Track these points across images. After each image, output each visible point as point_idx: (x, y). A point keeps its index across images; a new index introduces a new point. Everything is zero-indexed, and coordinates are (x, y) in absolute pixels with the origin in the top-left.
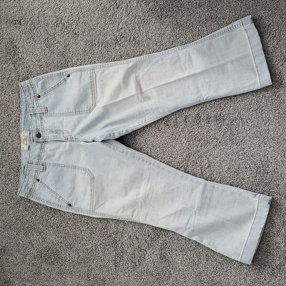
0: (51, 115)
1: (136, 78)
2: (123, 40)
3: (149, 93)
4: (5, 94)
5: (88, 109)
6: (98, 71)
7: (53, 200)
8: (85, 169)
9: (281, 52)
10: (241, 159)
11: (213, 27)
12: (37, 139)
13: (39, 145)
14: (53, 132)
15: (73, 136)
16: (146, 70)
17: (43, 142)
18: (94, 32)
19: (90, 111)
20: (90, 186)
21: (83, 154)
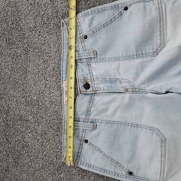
0: (102, 60)
4: (39, 36)
5: (154, 50)
7: (108, 168)
8: (152, 129)
12: (85, 90)
13: (87, 98)
14: (106, 82)
15: (136, 86)
17: (92, 94)
19: (156, 53)
20: (159, 150)
21: (148, 109)
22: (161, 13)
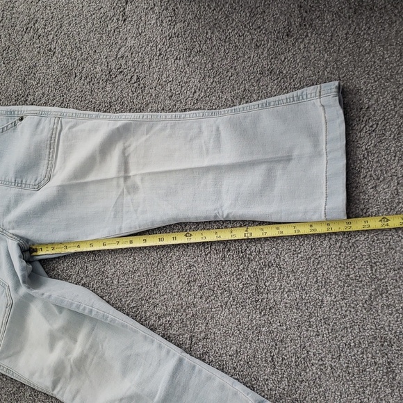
1: (125, 149)
2: (119, 77)
3: (138, 180)
5: (37, 182)
6: (67, 123)
8: (3, 285)
9: (378, 162)
10: (262, 341)
11: (270, 89)
16: (144, 138)
18: (78, 54)
19: (38, 187)
20: (2, 315)
22: (53, 136)
